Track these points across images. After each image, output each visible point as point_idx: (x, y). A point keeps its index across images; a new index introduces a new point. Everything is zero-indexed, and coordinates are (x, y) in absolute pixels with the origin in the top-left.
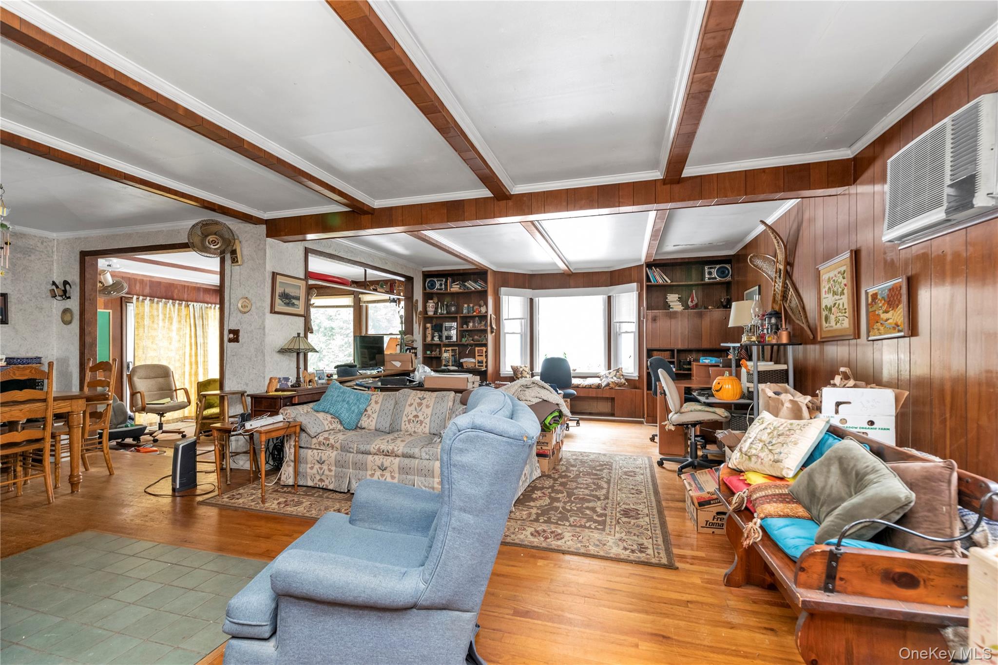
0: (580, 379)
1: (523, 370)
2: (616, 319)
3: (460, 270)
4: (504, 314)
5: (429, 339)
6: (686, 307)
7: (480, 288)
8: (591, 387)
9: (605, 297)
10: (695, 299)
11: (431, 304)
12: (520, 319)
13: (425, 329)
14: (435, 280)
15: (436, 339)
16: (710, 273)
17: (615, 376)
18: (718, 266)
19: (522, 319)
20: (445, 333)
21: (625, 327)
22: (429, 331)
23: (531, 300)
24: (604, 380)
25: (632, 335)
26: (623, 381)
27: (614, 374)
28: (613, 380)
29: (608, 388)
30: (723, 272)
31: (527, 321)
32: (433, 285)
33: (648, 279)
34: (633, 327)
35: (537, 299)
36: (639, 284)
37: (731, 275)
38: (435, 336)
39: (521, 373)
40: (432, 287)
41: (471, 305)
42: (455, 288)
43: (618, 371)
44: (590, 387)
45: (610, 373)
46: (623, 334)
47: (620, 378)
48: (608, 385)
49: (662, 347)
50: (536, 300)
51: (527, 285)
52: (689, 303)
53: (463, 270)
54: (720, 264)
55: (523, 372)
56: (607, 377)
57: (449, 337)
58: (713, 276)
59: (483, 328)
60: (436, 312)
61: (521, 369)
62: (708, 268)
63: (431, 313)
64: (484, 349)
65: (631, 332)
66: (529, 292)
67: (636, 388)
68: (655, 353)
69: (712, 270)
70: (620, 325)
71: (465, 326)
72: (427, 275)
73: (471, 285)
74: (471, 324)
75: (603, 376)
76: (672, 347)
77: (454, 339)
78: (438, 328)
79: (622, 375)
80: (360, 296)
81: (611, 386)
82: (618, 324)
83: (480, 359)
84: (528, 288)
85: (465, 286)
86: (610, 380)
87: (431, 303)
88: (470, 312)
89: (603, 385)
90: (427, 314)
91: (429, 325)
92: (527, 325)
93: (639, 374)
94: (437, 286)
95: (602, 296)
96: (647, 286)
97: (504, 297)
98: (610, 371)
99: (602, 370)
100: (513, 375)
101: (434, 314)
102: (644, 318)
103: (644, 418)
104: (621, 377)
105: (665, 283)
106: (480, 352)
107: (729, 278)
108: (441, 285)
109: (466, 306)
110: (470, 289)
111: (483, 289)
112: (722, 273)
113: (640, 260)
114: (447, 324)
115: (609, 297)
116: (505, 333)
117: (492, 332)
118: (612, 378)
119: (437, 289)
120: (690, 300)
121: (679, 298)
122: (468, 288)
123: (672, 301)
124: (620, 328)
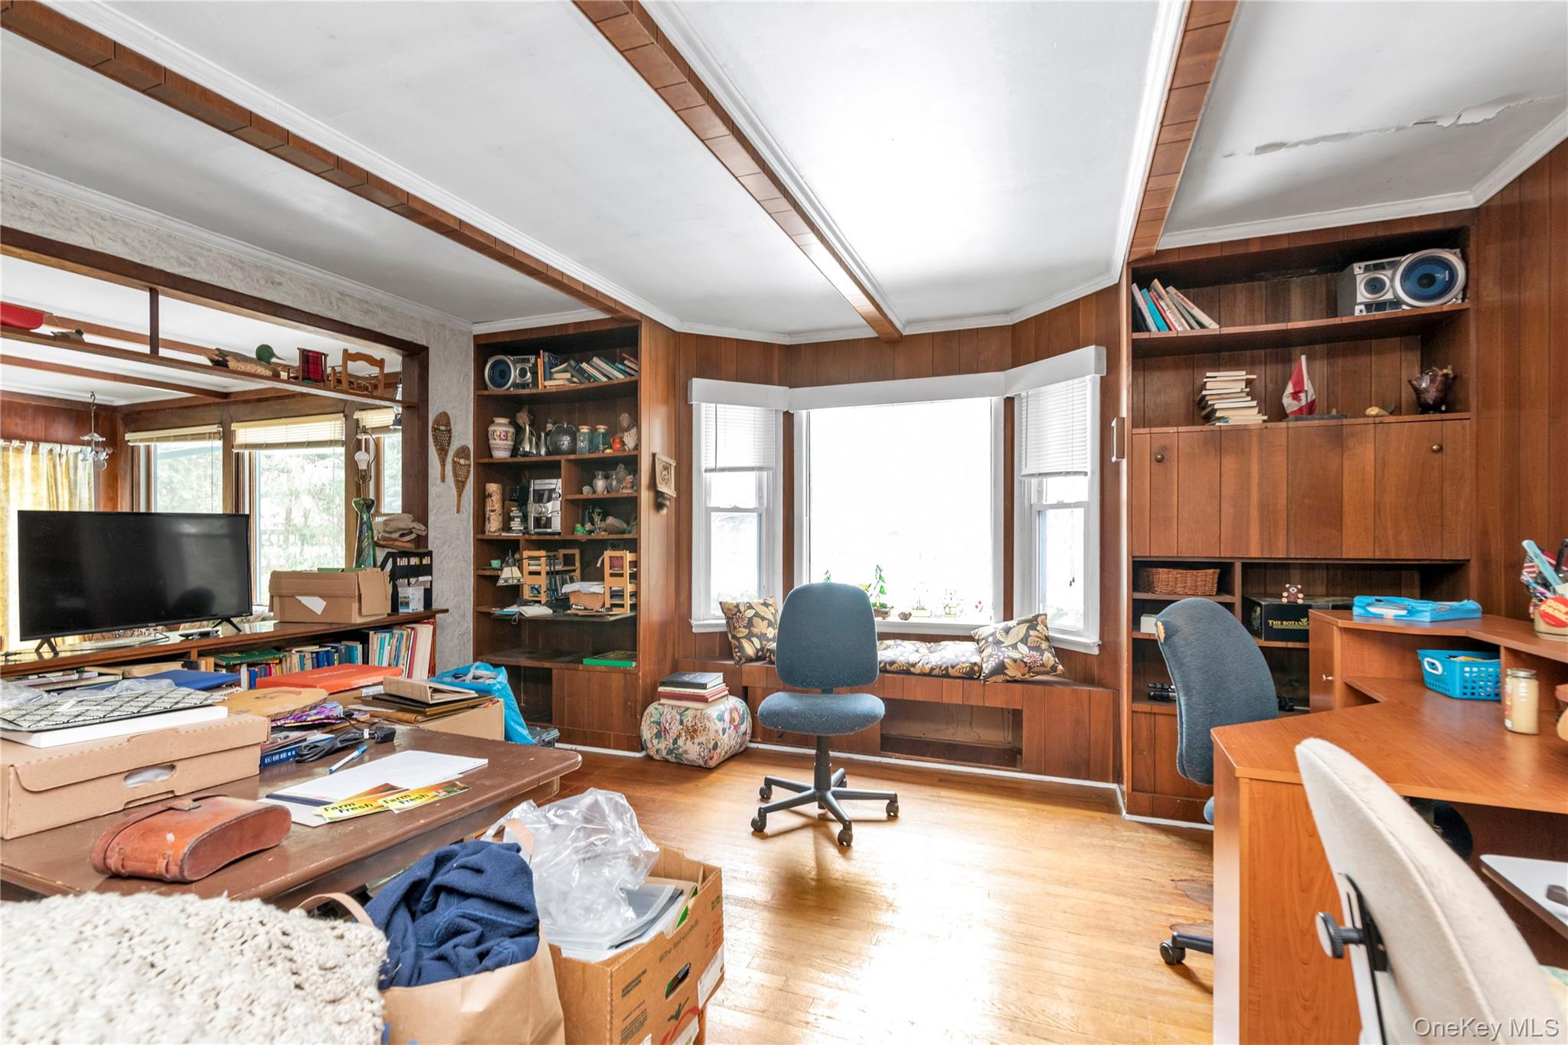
0: (918, 644)
1: (757, 615)
2: (1027, 465)
3: (567, 325)
4: (705, 455)
5: (494, 525)
6: (1276, 413)
7: (621, 376)
8: (947, 676)
9: (997, 401)
10: (1307, 385)
11: (501, 431)
12: (752, 469)
13: (481, 497)
14: (509, 359)
15: (516, 525)
16: (1375, 286)
17: (1024, 640)
18: (1407, 260)
19: (760, 469)
20: (533, 509)
21: (1055, 490)
22: (495, 503)
23: (789, 418)
24: (988, 651)
25: (1080, 512)
26: (1049, 658)
27: (1021, 635)
28: (1016, 655)
29: (1000, 678)
30: (1428, 280)
31: (775, 475)
32: (502, 374)
33: (1138, 322)
34: (1083, 489)
35: (804, 413)
36: (1103, 350)
37: (1465, 289)
38: (512, 519)
39: (750, 624)
40: (503, 381)
41: (602, 429)
42: (560, 380)
43: (1033, 623)
44: (944, 674)
45: (1007, 631)
46: (1050, 513)
47: (1037, 649)
48: (1000, 668)
49: (1188, 553)
50: (801, 415)
51: (776, 377)
52: (1287, 401)
53: (576, 324)
54: (1413, 251)
55: (756, 620)
56: (998, 643)
57: (542, 522)
58: (1389, 296)
59: (627, 492)
60: (515, 451)
61: (750, 613)
62: (1367, 269)
63: (501, 451)
64: (629, 557)
65: (1077, 505)
66: (779, 395)
67: (1089, 680)
68: (1162, 574)
69: (1384, 276)
70: (1040, 485)
71: (586, 489)
72: (488, 348)
73: (601, 371)
74: (600, 484)
75: (986, 639)
76: (1225, 553)
77: (557, 525)
78: (517, 496)
79: (1047, 639)
80: (357, 415)
81: (1012, 672)
82: (1034, 481)
83: (616, 584)
84: (780, 384)
85: (582, 371)
86: (1008, 654)
87: (500, 424)
88: (597, 448)
89: (987, 668)
90: (491, 456)
91: (493, 488)
92: (775, 489)
93: (1102, 637)
94: (514, 375)
95: (988, 399)
96: (1135, 345)
97: (703, 405)
98: (1010, 623)
99: (986, 618)
100: (724, 629)
101: (512, 456)
102: (1121, 456)
103: (1118, 779)
104: (1044, 645)
105: (1198, 332)
106: (615, 562)
107: (1452, 300)
108: (523, 373)
109: (585, 429)
110: (596, 380)
111: (629, 379)
112: (1424, 282)
113: (1107, 267)
114: (538, 484)
115: (1009, 402)
116: (710, 510)
117: (659, 506)
118: (1014, 646)
119: (515, 385)
120: (1290, 389)
121: (1249, 383)
122: (589, 377)
123: (1221, 397)
124: (1040, 493)
